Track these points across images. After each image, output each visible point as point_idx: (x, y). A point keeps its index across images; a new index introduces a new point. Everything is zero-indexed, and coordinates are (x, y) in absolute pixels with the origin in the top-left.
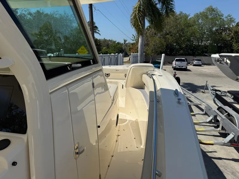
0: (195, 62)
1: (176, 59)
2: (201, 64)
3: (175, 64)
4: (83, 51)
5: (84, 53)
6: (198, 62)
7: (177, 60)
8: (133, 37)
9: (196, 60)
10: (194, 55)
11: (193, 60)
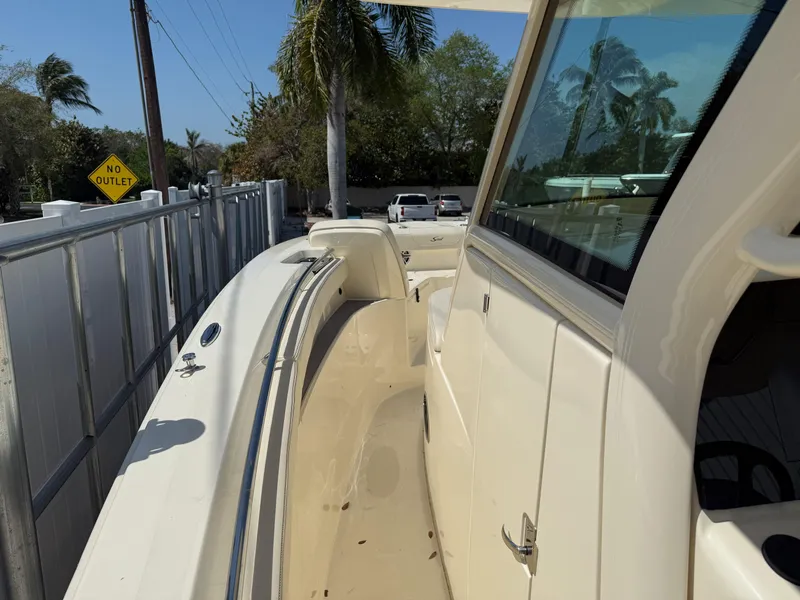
0: (444, 205)
1: (400, 196)
2: (460, 208)
3: (402, 213)
4: (114, 174)
5: (120, 182)
6: (452, 204)
7: (404, 201)
8: (236, 124)
9: (443, 198)
10: (433, 182)
11: (437, 198)
